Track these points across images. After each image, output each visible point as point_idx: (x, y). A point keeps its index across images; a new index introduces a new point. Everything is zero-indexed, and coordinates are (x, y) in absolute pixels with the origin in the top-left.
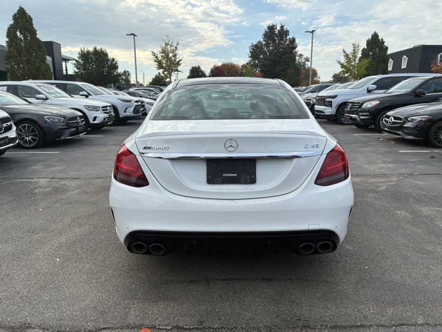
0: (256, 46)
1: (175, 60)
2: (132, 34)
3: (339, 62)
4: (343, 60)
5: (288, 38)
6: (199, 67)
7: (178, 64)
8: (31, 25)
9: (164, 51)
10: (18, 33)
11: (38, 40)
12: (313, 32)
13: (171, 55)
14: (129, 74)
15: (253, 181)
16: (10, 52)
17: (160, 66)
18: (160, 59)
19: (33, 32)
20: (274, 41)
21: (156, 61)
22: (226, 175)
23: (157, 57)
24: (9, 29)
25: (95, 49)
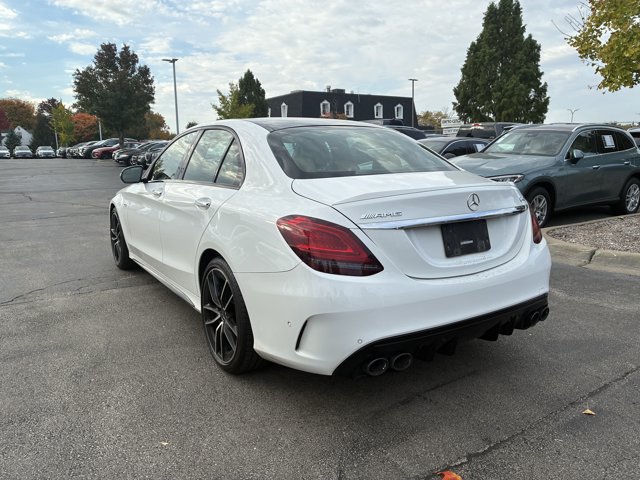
0: (85, 74)
3: (215, 107)
4: (219, 105)
5: (137, 65)
12: (174, 61)
15: (488, 247)
20: (115, 69)
22: (465, 243)
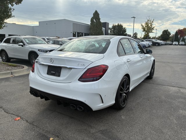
1: (151, 28)
2: (133, 17)
6: (167, 30)
7: (153, 29)
8: (99, 16)
9: (147, 24)
10: (94, 20)
11: (100, 22)
13: (150, 25)
14: (137, 34)
15: (59, 76)
16: (91, 27)
17: (144, 30)
18: (144, 27)
19: (99, 19)
21: (142, 28)
23: (143, 26)
24: (91, 19)
25: (118, 24)
